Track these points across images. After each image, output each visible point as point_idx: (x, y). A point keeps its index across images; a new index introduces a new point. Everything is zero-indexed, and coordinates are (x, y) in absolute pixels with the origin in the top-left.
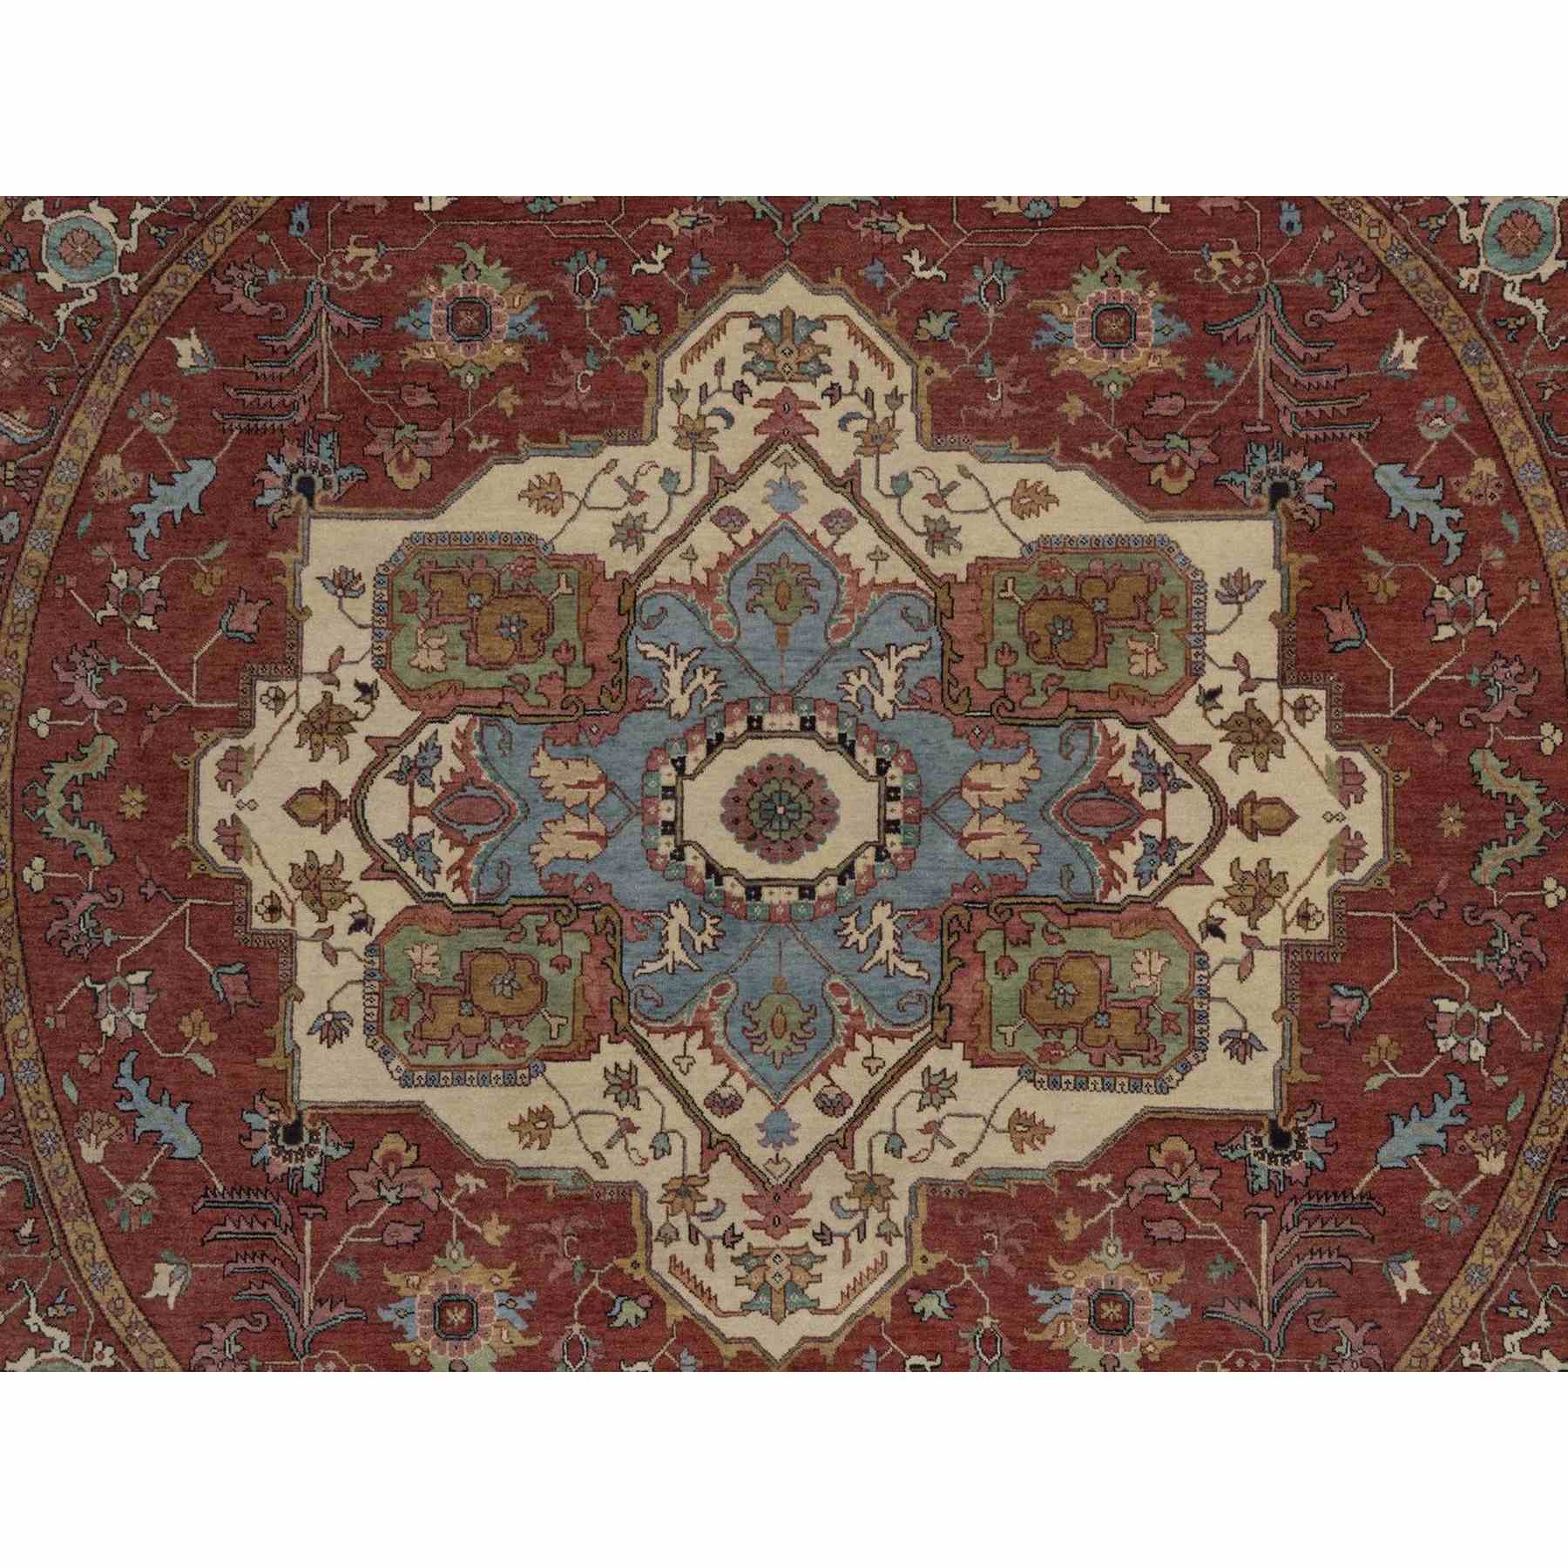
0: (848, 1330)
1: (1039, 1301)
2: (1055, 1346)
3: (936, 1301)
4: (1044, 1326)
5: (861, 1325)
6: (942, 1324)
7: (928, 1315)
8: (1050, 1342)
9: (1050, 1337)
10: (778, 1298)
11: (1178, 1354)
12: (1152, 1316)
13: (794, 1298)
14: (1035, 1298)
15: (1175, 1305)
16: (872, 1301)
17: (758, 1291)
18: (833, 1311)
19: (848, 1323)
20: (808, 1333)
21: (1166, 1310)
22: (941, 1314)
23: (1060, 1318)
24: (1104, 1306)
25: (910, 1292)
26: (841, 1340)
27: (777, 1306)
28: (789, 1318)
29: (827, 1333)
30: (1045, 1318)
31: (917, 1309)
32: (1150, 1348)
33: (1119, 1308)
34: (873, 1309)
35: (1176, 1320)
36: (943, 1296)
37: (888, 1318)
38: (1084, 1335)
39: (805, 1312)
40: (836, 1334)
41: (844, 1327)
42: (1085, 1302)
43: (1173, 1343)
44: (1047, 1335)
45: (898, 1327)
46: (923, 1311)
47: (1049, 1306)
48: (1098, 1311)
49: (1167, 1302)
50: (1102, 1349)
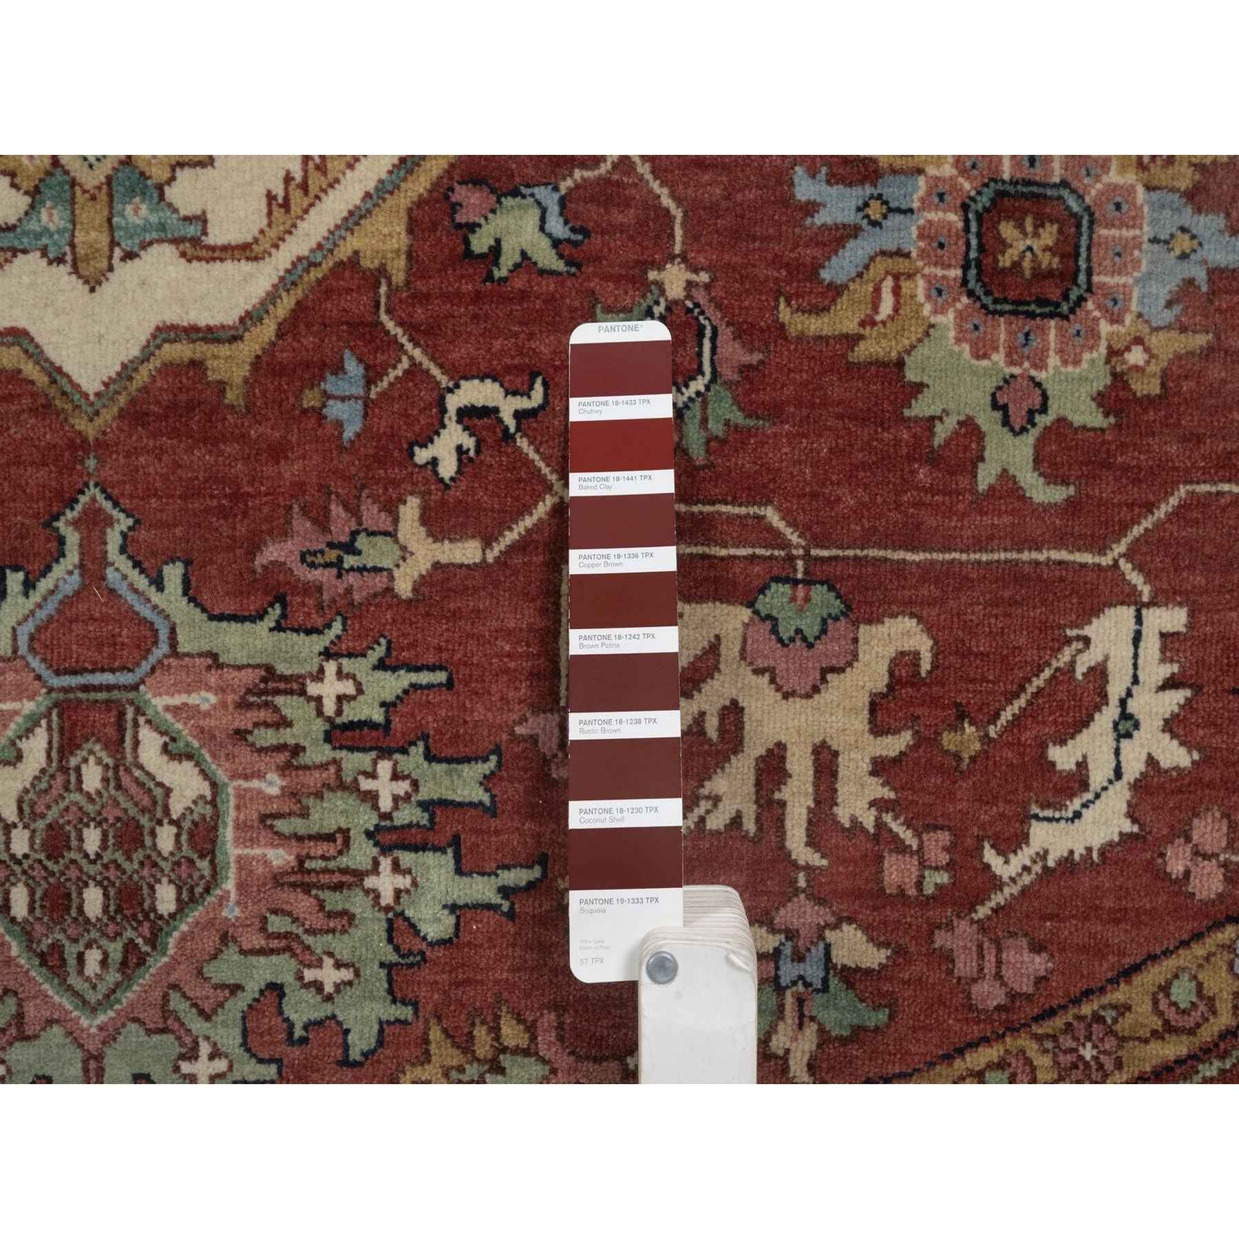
0: (286, 304)
1: (821, 218)
2: (864, 351)
3: (533, 216)
4: (836, 290)
5: (325, 289)
6: (549, 285)
7: (509, 259)
8: (852, 340)
9: (850, 325)
10: (92, 215)
11: (1215, 372)
12: (1145, 257)
13: (136, 213)
14: (811, 208)
15: (1209, 224)
16: (354, 219)
17: (35, 193)
18: (246, 251)
19: (286, 282)
20: (175, 315)
21: (1184, 243)
22: (546, 257)
23: (880, 266)
24: (1007, 230)
25: (461, 193)
26: (267, 331)
27: (91, 236)
28: (125, 273)
29: (224, 313)
30: (838, 269)
31: (480, 243)
32: (1136, 356)
33: (1049, 235)
34: (352, 243)
35: (1215, 273)
36: (550, 200)
37: (398, 270)
38: (947, 320)
39: (168, 250)
40: (250, 319)
41: (272, 297)
42: (954, 218)
43: (1201, 340)
44: (844, 319)
45: (424, 298)
46: (496, 251)
47: (853, 232)
48: (990, 245)
49: (1187, 217)
50: (999, 358)
